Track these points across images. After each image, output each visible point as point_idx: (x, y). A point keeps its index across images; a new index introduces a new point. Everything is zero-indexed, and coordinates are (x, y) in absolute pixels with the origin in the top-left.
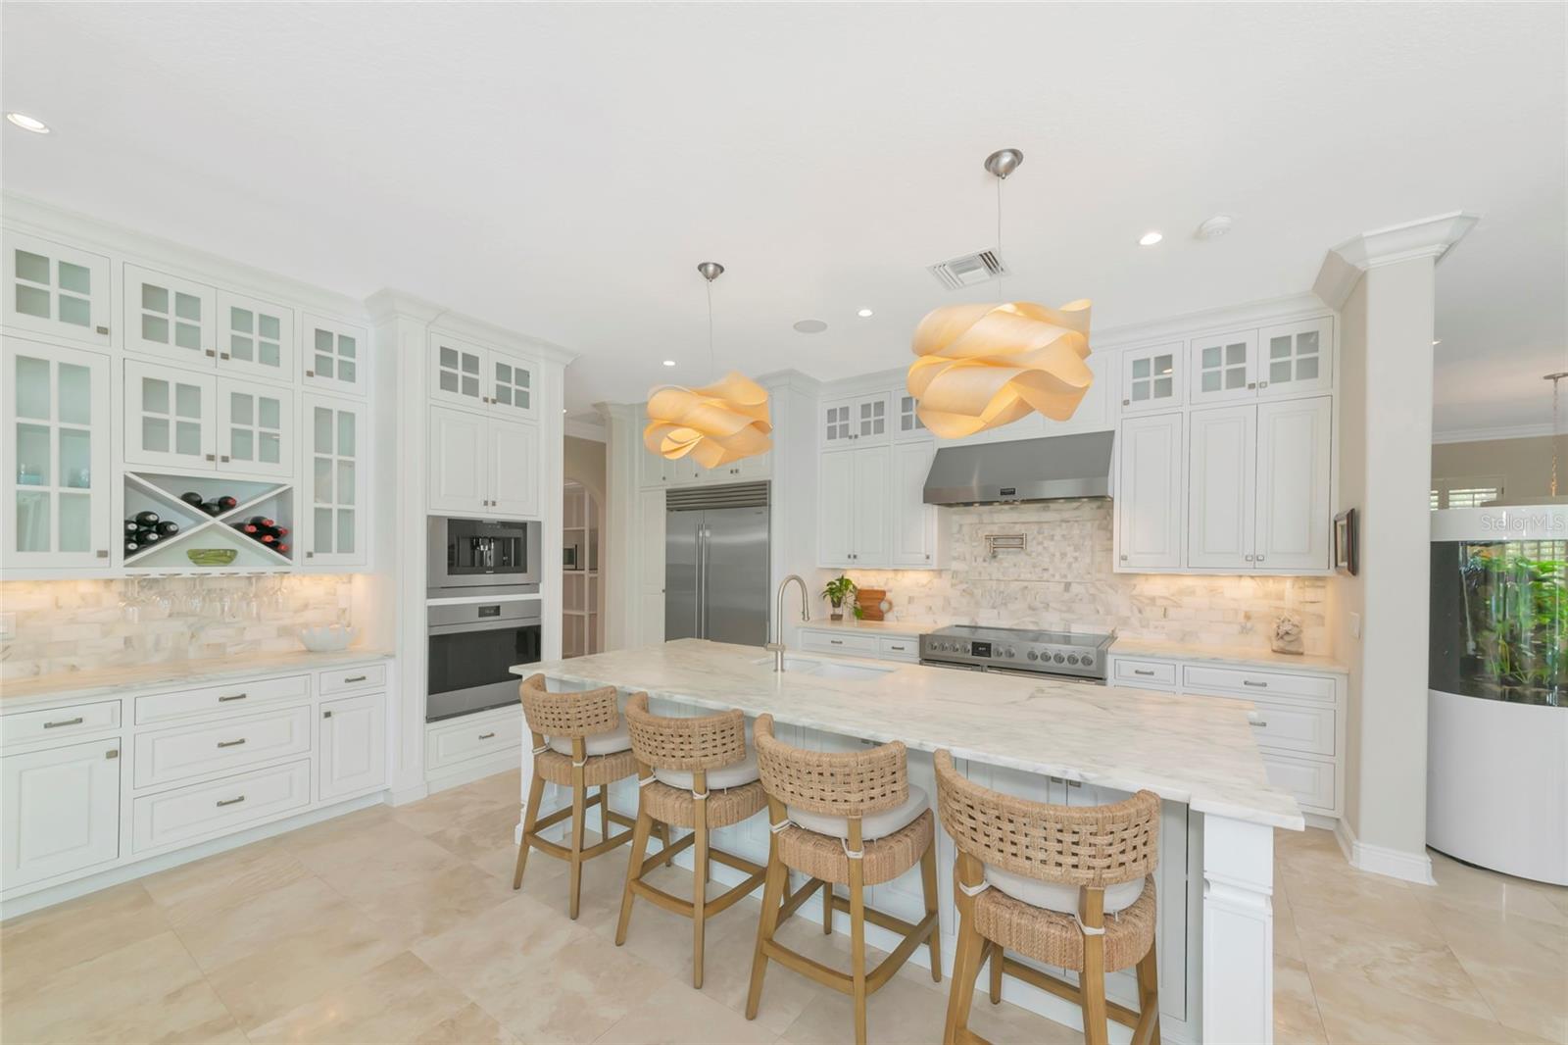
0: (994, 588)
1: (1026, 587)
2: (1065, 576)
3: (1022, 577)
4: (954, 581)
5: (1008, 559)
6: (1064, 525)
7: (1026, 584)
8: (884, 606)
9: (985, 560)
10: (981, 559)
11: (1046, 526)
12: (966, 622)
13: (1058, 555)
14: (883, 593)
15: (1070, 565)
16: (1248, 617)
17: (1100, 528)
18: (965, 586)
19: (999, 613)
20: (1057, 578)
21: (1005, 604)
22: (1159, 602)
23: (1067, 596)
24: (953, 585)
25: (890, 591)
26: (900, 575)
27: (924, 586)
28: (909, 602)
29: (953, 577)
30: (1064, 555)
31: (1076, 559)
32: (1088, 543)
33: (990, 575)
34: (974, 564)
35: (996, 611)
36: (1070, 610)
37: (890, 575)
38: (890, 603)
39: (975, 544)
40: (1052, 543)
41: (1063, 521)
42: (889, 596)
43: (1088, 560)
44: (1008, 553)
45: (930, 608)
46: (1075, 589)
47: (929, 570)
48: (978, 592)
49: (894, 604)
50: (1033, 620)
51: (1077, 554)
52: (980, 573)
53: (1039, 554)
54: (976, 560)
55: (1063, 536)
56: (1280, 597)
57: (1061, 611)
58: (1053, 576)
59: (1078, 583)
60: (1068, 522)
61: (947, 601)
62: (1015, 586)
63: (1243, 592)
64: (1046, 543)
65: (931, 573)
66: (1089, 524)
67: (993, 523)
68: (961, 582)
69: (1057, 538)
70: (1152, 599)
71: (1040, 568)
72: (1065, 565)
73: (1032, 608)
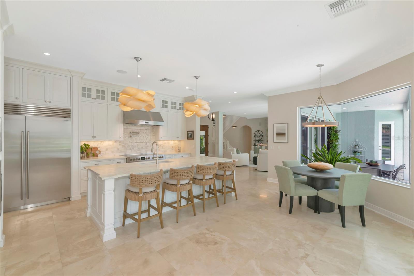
0: (131, 145)
1: (138, 144)
2: (146, 141)
3: (137, 142)
4: (120, 144)
5: (134, 138)
6: (146, 130)
7: (138, 143)
8: (97, 152)
9: (128, 138)
10: (127, 138)
11: (142, 130)
12: (123, 154)
13: (144, 136)
14: (97, 148)
15: (147, 139)
16: (173, 147)
17: (152, 131)
18: (123, 145)
19: (132, 151)
20: (144, 142)
21: (133, 148)
23: (146, 146)
24: (120, 145)
25: (99, 147)
26: (103, 143)
27: (111, 145)
28: (106, 150)
29: (120, 143)
30: (145, 137)
31: (148, 137)
32: (150, 134)
33: (130, 142)
34: (125, 139)
36: (147, 149)
37: (99, 142)
38: (100, 151)
39: (125, 134)
40: (143, 134)
41: (145, 129)
42: (99, 149)
43: (150, 138)
44: (134, 136)
45: (113, 151)
46: (148, 144)
47: (113, 141)
48: (126, 146)
49: (101, 151)
50: (139, 151)
51: (148, 136)
52: (127, 141)
53: (141, 136)
54: (126, 138)
55: (145, 132)
56: (176, 143)
57: (145, 149)
58: (144, 141)
59: (148, 143)
60: (146, 129)
61: (118, 149)
62: (135, 144)
63: (172, 143)
64: (142, 134)
65: (113, 142)
66: (150, 130)
67: (130, 129)
68: (122, 144)
69: (144, 133)
70: (160, 145)
71: (141, 140)
72: (146, 139)
73: (139, 149)
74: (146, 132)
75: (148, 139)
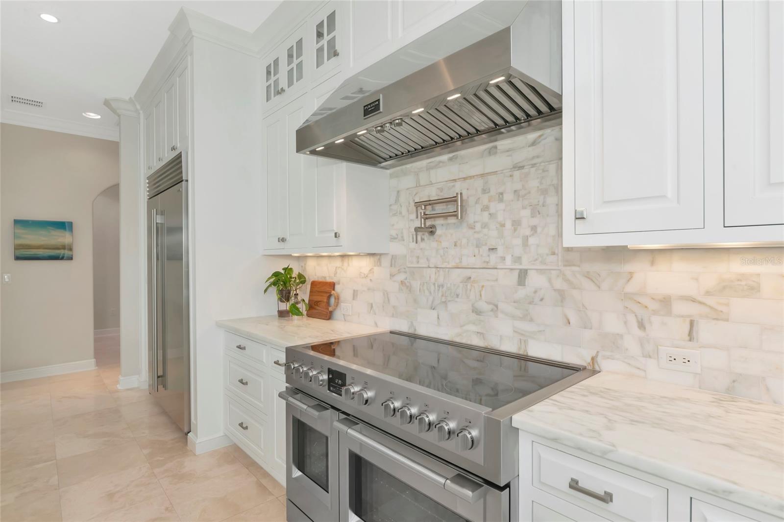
0: (433, 279)
1: (469, 279)
2: (518, 260)
3: (464, 263)
4: (393, 270)
5: (448, 236)
6: (517, 174)
7: (468, 273)
8: (333, 301)
10: (419, 239)
11: (492, 180)
13: (508, 225)
14: (332, 285)
15: (526, 239)
18: (403, 277)
19: (439, 316)
20: (509, 262)
21: (445, 303)
22: (679, 308)
23: (522, 293)
24: (392, 276)
25: (338, 283)
26: (347, 263)
27: (366, 277)
28: (354, 297)
29: (391, 265)
30: (516, 224)
31: (534, 229)
32: (552, 200)
33: (428, 259)
35: (434, 314)
36: (527, 317)
37: (339, 262)
38: (339, 298)
40: (502, 206)
41: (516, 167)
42: (337, 289)
43: (552, 229)
44: (448, 226)
45: (372, 306)
46: (535, 280)
48: (416, 285)
49: (342, 298)
51: (535, 221)
52: (418, 258)
53: (484, 226)
55: (516, 193)
57: (514, 318)
58: (504, 259)
59: (538, 270)
60: (522, 168)
61: (387, 296)
62: (457, 276)
64: (494, 207)
67: (431, 185)
68: (399, 272)
69: (508, 197)
70: (666, 302)
71: (486, 248)
72: (518, 242)
73: (477, 312)
74: (518, 186)
75: (532, 241)
